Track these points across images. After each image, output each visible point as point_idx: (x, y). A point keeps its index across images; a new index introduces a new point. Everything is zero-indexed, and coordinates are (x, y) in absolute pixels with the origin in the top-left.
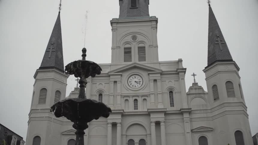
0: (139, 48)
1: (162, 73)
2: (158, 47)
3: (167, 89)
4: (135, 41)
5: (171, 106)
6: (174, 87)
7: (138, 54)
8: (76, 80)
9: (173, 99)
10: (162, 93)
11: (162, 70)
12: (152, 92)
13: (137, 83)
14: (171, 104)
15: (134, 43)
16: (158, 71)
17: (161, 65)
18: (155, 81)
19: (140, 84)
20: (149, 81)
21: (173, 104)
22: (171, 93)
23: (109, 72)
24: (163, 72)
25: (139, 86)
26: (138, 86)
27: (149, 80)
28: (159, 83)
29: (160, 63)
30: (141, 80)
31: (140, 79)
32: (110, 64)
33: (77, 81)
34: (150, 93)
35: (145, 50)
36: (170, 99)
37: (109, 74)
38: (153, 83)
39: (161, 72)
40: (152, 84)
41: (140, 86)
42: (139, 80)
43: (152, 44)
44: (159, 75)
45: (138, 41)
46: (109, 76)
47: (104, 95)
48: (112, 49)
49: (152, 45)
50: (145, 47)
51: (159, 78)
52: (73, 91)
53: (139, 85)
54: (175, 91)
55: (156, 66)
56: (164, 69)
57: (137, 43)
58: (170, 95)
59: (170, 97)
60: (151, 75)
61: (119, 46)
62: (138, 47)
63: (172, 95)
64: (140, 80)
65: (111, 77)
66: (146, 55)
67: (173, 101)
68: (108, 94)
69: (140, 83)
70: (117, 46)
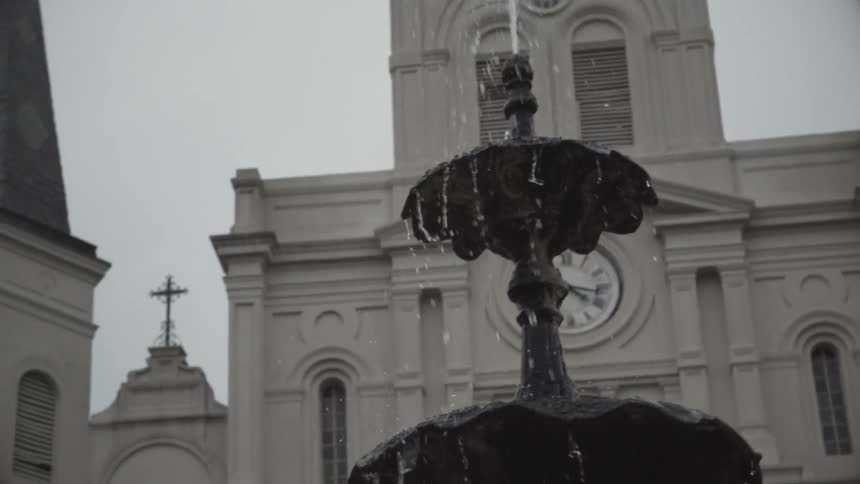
0: (581, 54)
1: (753, 225)
2: (711, 43)
3: (795, 335)
4: (551, 10)
5: (831, 450)
6: (840, 316)
7: (578, 97)
8: (154, 294)
9: (839, 399)
10: (765, 363)
11: (749, 204)
12: (686, 355)
13: (584, 298)
14: (827, 433)
15: (541, 24)
16: (726, 213)
17: (742, 164)
18: (708, 277)
19: (599, 304)
20: (668, 281)
21: (844, 431)
22: (825, 362)
23: (381, 233)
24: (756, 213)
25: (600, 316)
26: (588, 316)
27: (667, 275)
28: (734, 293)
29: (734, 155)
30: (609, 277)
31: (599, 272)
32: (384, 179)
33: (164, 298)
34: (672, 362)
35: (623, 69)
36: (822, 402)
37: (386, 244)
38: (693, 291)
39: (746, 216)
40: (686, 299)
41: (605, 316)
42: (596, 274)
43: (670, 26)
44: (736, 237)
45: (572, 9)
46: (386, 258)
47: (359, 389)
48: (393, 70)
49: (675, 34)
50: (623, 49)
51: (737, 257)
52: (138, 374)
53: (593, 310)
54: (850, 346)
55: (713, 179)
56: (763, 192)
57: (569, 22)
58: (817, 370)
59: (820, 386)
60: (673, 242)
61: (441, 46)
62: (574, 53)
63: (835, 370)
64: (604, 279)
65: (399, 263)
66: (632, 102)
67: (841, 415)
68: (380, 378)
69: (604, 297)
70: (429, 48)
